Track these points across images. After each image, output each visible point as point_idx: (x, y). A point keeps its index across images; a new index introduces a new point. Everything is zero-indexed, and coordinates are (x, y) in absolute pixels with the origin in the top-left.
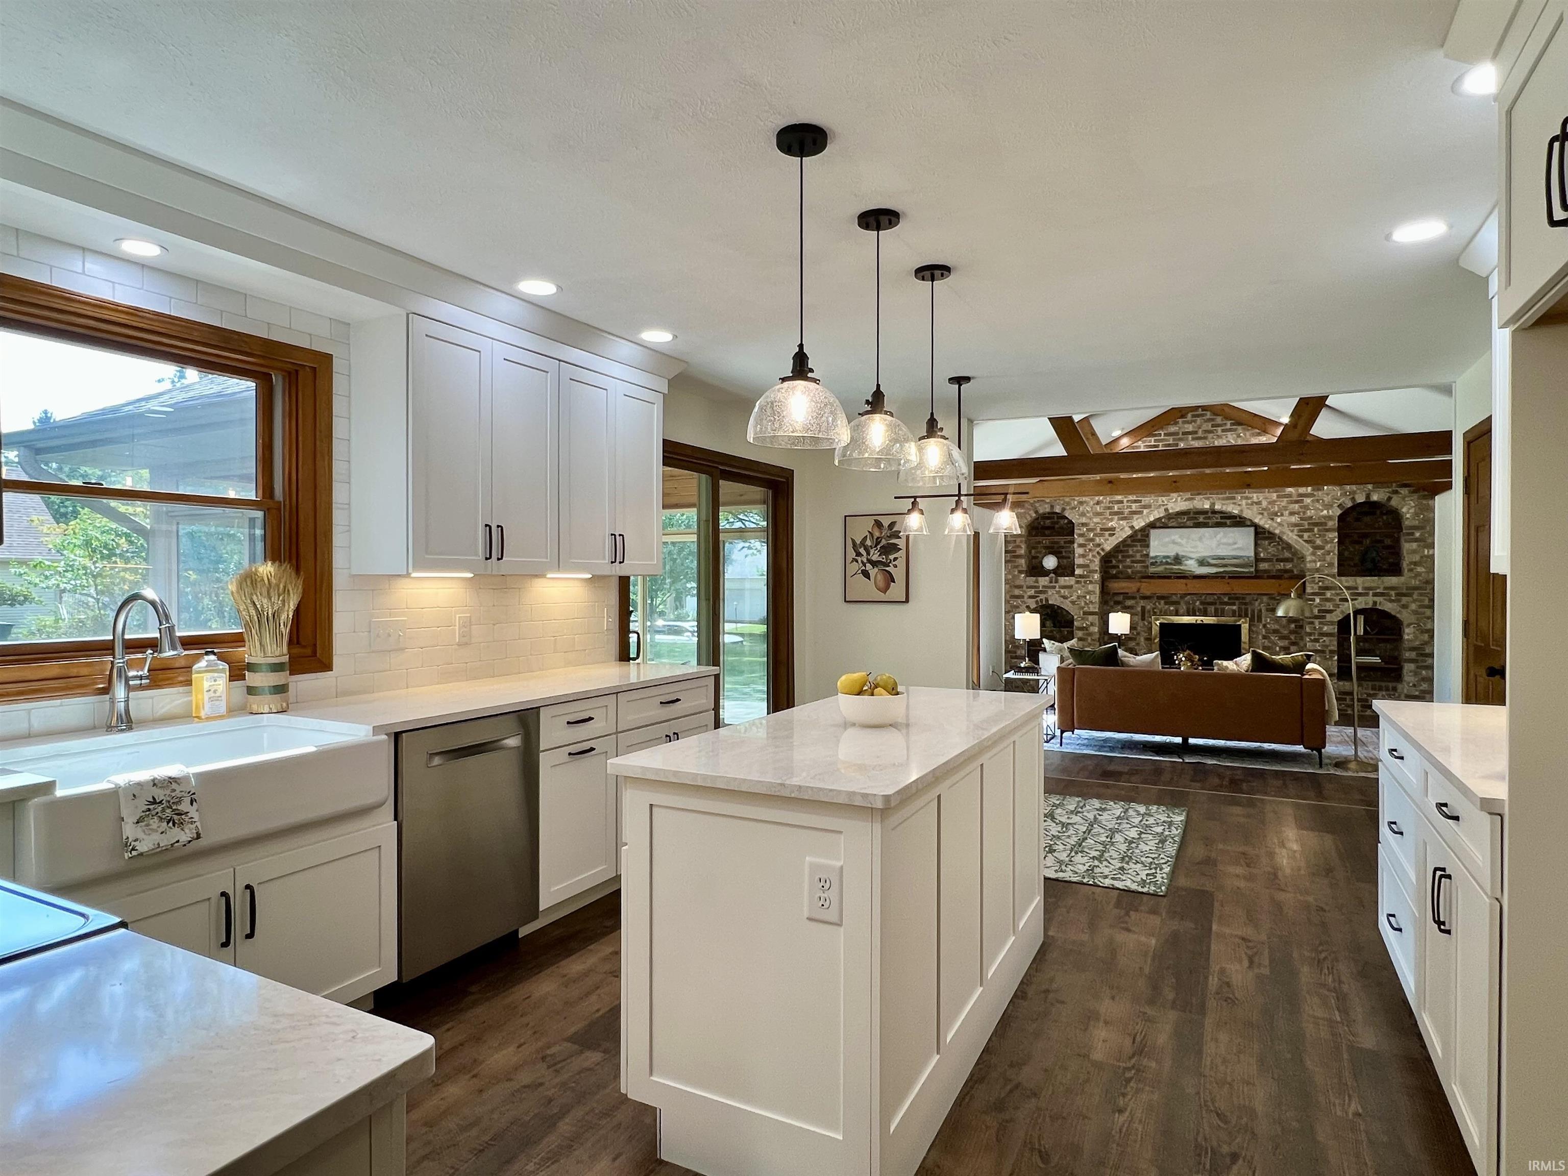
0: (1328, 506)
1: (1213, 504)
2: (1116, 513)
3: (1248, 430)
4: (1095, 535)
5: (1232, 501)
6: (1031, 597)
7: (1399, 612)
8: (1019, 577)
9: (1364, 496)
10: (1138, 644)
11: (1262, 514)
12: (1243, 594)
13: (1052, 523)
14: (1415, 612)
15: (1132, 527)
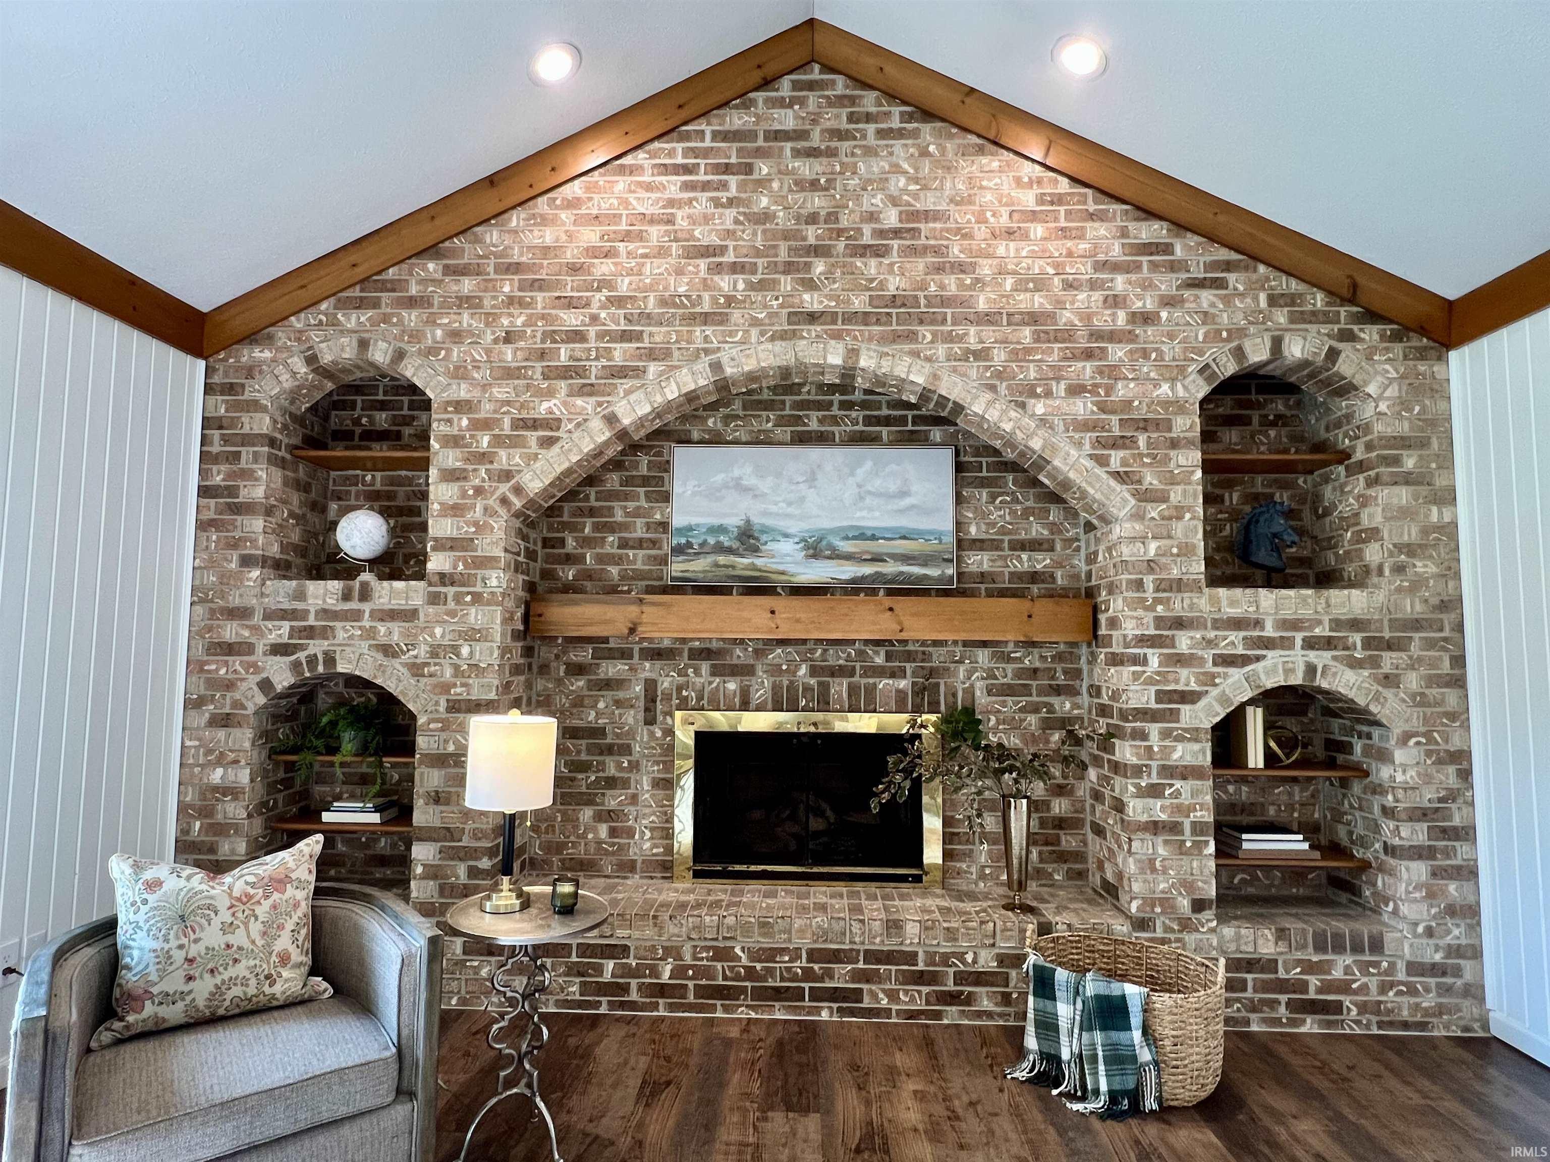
0: (1176, 373)
1: (853, 353)
2: (565, 373)
3: (951, 136)
4: (498, 441)
5: (907, 347)
6: (279, 650)
7: (1377, 697)
8: (238, 577)
9: (1268, 344)
10: (634, 799)
11: (993, 388)
12: (924, 643)
13: (395, 421)
14: (1419, 700)
15: (611, 419)
